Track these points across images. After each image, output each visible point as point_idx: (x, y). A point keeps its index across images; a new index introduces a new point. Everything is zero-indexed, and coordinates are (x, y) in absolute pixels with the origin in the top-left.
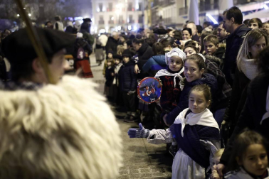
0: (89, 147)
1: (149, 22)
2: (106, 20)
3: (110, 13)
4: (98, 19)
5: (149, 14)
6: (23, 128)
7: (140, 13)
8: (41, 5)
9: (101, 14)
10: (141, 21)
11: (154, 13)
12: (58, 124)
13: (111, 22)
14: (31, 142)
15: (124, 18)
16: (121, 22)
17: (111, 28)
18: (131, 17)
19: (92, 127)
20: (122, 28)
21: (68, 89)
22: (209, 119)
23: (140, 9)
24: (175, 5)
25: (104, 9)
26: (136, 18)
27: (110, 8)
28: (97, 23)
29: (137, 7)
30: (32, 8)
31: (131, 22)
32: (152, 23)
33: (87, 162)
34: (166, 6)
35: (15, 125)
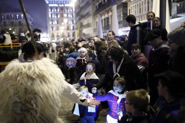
0: (49, 82)
1: (78, 36)
2: (55, 35)
3: (57, 31)
4: (51, 35)
5: (78, 32)
6: (27, 75)
7: (73, 31)
8: (21, 27)
9: (53, 32)
10: (74, 35)
11: (80, 31)
12: (39, 73)
13: (58, 36)
14: (29, 80)
15: (65, 34)
16: (63, 36)
17: (58, 39)
18: (68, 34)
19: (51, 75)
20: (64, 39)
21: (43, 62)
22: (94, 76)
23: (73, 29)
24: (91, 27)
25: (54, 29)
26: (71, 34)
27: (58, 29)
28: (51, 37)
29: (72, 28)
30: (15, 29)
31: (69, 36)
32: (80, 36)
33: (48, 87)
34: (87, 27)
35: (24, 74)
